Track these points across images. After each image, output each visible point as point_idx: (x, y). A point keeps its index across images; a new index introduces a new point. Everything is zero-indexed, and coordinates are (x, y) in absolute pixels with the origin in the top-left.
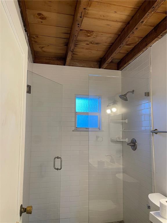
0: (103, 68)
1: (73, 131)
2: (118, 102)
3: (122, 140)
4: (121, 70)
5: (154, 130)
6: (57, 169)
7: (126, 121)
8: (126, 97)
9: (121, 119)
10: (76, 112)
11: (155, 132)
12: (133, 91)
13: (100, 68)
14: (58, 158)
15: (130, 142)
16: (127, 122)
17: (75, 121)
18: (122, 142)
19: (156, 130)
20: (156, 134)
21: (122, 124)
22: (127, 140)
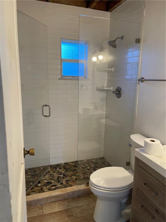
0: (91, 8)
1: (59, 79)
2: (105, 49)
3: (107, 89)
4: (110, 12)
5: (141, 78)
6: (46, 116)
7: (113, 69)
8: (115, 44)
9: (107, 67)
10: (62, 59)
11: (142, 80)
12: (123, 37)
13: (88, 8)
14: (46, 106)
15: (115, 90)
16: (113, 71)
17: (61, 69)
18: (107, 90)
19: (143, 78)
20: (143, 82)
21: (108, 72)
22: (112, 88)
